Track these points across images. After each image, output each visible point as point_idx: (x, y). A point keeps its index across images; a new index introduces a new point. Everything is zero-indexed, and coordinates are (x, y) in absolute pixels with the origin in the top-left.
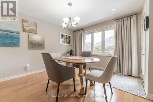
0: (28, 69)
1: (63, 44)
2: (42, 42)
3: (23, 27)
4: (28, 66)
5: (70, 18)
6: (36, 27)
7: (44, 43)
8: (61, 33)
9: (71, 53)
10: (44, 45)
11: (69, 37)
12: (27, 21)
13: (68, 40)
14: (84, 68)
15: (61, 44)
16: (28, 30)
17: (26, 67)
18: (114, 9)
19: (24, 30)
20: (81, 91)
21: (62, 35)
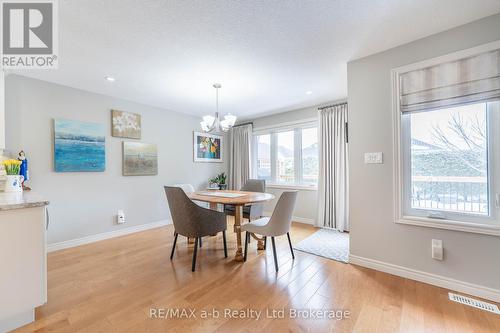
0: (120, 221)
1: (202, 160)
2: (151, 159)
3: (112, 126)
4: (121, 213)
5: (217, 114)
6: (139, 124)
7: (156, 161)
8: (197, 134)
9: (222, 182)
10: (156, 165)
11: (218, 141)
12: (120, 113)
13: (213, 150)
14: (247, 215)
15: (197, 159)
16: (123, 132)
17: (117, 217)
18: (309, 93)
19: (114, 133)
20: (237, 256)
21: (199, 137)
